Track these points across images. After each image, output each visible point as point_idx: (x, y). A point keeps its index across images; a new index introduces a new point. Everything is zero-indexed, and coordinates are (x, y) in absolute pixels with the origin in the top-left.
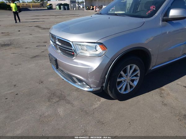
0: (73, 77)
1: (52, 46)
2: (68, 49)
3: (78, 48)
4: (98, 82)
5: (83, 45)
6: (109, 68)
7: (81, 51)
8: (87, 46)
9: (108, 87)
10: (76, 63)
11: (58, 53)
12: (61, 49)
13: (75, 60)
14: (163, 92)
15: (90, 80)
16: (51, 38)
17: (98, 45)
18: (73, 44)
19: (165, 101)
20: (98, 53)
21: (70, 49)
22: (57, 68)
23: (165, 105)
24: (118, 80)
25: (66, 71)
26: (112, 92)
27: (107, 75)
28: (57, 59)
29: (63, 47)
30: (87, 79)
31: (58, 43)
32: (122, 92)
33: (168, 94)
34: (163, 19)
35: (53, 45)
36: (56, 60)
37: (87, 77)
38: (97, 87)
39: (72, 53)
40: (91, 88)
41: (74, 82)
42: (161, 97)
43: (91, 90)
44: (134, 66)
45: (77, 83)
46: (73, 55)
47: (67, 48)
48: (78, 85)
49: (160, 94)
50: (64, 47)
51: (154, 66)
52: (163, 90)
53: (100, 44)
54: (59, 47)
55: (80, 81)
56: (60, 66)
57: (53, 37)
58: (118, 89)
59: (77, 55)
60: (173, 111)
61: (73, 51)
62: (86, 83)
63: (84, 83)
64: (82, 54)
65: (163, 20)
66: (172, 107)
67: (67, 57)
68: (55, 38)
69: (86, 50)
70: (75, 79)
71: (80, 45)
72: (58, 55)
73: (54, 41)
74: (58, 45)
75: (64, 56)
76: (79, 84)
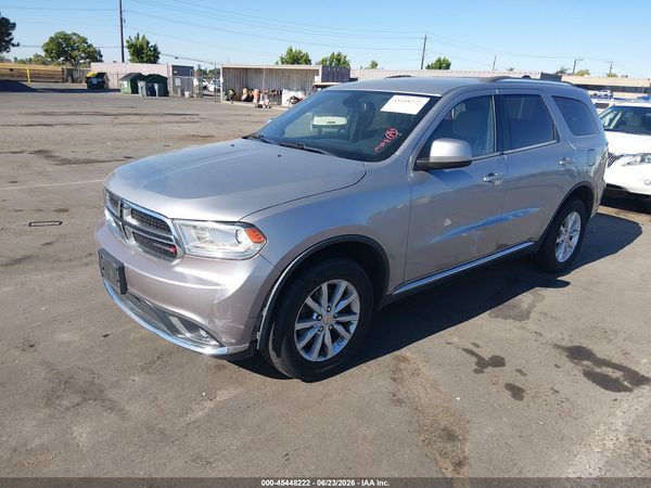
0: (171, 318)
1: (110, 225)
2: (159, 237)
3: (187, 236)
4: (242, 327)
5: (203, 229)
6: (272, 288)
7: (197, 243)
8: (213, 229)
9: (270, 343)
10: (182, 277)
11: (129, 248)
12: (137, 238)
13: (178, 269)
14: (402, 365)
15: (219, 323)
16: (109, 204)
17: (242, 229)
18: (174, 225)
19: (403, 391)
20: (241, 248)
21: (164, 238)
22: (124, 290)
23: (400, 402)
24: (299, 326)
25: (150, 301)
26: (278, 356)
27: (266, 309)
28: (125, 265)
29: (145, 232)
30: (211, 321)
31: (129, 219)
32: (314, 357)
33: (416, 373)
34: (415, 164)
35: (114, 225)
36: (122, 269)
37: (210, 316)
38: (238, 343)
39: (172, 250)
40: (222, 346)
41: (174, 331)
42: (395, 380)
43: (224, 350)
44: (343, 285)
45: (180, 333)
46: (174, 255)
47: (155, 235)
48: (183, 340)
49: (394, 373)
50: (148, 233)
51: (401, 286)
52: (404, 359)
53: (248, 226)
54: (132, 230)
55: (192, 326)
56: (132, 286)
57: (116, 202)
58: (300, 346)
59: (185, 253)
60: (415, 419)
61: (174, 243)
62: (208, 333)
63: (203, 333)
64: (200, 252)
65: (417, 168)
66: (417, 408)
67: (156, 259)
68: (122, 205)
69: (211, 242)
70: (175, 321)
71: (195, 227)
72: (130, 253)
73: (118, 214)
74: (130, 225)
75: (147, 256)
76: (188, 335)
